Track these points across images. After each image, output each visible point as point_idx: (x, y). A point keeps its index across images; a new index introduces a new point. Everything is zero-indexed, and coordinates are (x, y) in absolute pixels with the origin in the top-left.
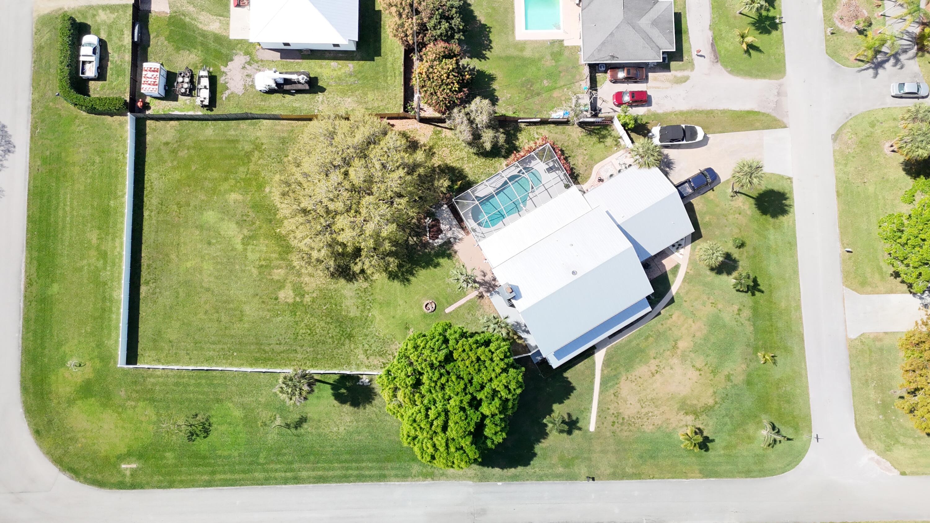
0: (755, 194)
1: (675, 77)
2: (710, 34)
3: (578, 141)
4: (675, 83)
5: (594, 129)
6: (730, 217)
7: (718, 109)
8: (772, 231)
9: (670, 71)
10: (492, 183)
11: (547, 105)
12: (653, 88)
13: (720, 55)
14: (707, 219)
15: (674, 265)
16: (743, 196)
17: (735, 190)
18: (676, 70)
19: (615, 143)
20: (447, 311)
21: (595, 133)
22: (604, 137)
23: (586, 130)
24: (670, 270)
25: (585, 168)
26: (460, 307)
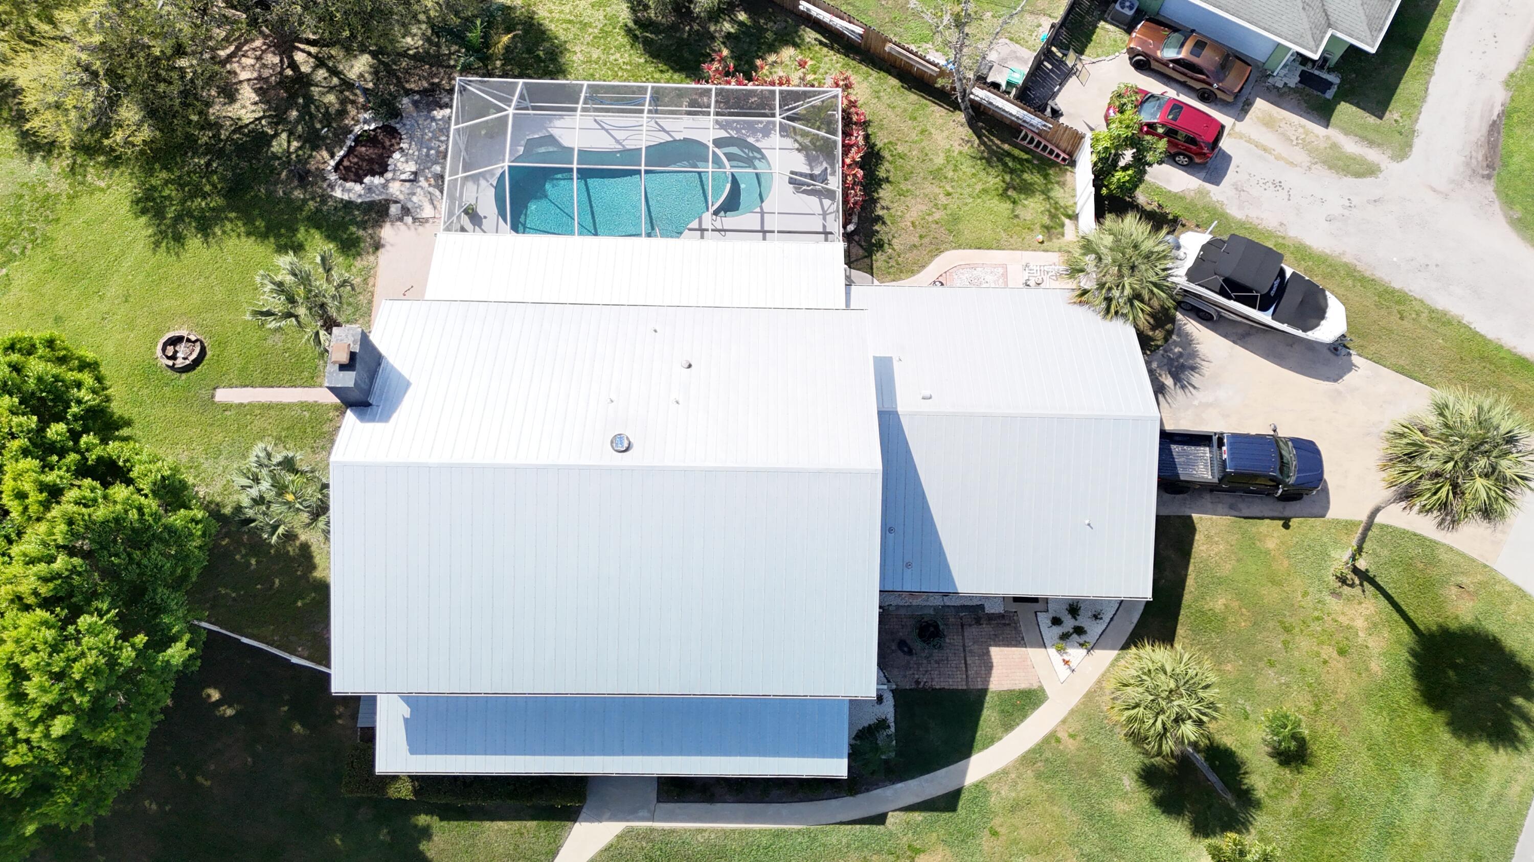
0: (1427, 619)
1: (1335, 146)
2: (1499, 97)
3: (940, 160)
4: (1324, 162)
5: (1009, 154)
6: (1304, 644)
7: (1428, 302)
8: (1430, 779)
9: (1327, 126)
10: (620, 128)
11: (912, 25)
12: (1249, 141)
13: (1505, 165)
14: (1219, 603)
15: (1023, 686)
16: (1383, 602)
17: (1362, 564)
18: (1346, 132)
19: (1046, 220)
20: (223, 395)
21: (1005, 165)
22: (1026, 189)
23: (982, 143)
24: (999, 694)
25: (915, 240)
26: (268, 407)
